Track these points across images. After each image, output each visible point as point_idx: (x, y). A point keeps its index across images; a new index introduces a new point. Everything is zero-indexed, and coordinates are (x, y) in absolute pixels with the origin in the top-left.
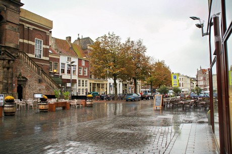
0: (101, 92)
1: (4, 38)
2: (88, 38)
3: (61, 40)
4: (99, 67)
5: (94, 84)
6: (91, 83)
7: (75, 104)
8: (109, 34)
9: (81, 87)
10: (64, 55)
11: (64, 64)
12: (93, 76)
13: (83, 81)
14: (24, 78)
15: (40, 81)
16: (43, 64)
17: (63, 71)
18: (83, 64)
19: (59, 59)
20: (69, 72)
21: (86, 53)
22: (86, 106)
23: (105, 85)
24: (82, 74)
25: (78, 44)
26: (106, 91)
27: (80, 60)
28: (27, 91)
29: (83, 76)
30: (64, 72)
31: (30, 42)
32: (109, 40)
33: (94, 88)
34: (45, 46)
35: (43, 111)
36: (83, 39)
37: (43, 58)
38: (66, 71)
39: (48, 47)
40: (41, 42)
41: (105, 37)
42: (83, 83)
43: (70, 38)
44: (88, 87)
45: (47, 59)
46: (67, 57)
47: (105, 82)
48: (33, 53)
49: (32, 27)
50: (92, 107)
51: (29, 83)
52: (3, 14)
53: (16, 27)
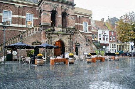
0: (125, 51)
1: (67, 24)
2: (115, 18)
3: (98, 21)
4: (123, 35)
5: (120, 46)
6: (118, 46)
7: (108, 58)
8: (129, 13)
9: (112, 48)
10: (100, 29)
11: (101, 35)
12: (119, 41)
13: (113, 44)
14: (78, 44)
15: (87, 45)
16: (88, 35)
17: (100, 39)
18: (113, 34)
19: (97, 32)
20: (104, 39)
21: (114, 27)
22: (115, 59)
23: (128, 46)
24: (112, 40)
25: (109, 22)
26: (129, 51)
27: (110, 32)
28: (80, 51)
29: (113, 42)
30: (101, 40)
31: (81, 24)
32: (130, 17)
33: (120, 48)
34: (89, 26)
35: (89, 62)
36: (111, 19)
37: (88, 32)
38: (102, 39)
39: (91, 26)
40: (87, 23)
41: (127, 15)
42: (113, 46)
43: (103, 19)
44: (116, 48)
45: (91, 32)
46: (102, 31)
48: (82, 30)
49: (81, 16)
50: (119, 60)
51: (81, 46)
52: (67, 12)
53: (73, 17)
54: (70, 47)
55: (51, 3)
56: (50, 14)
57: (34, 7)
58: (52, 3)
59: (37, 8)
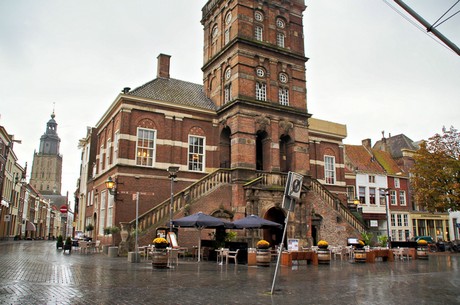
0: (439, 235)
1: (293, 164)
3: (353, 147)
4: (431, 191)
5: (421, 221)
6: (414, 220)
8: (444, 130)
9: (397, 228)
10: (363, 172)
11: (364, 188)
12: (417, 208)
13: (399, 216)
14: (317, 215)
15: (339, 220)
16: (337, 192)
17: (363, 200)
18: (398, 184)
19: (355, 180)
20: (373, 201)
21: (401, 164)
23: (444, 223)
24: (396, 204)
26: (448, 236)
27: (391, 179)
28: (322, 233)
29: (398, 208)
30: (364, 202)
31: (318, 162)
32: (445, 140)
33: (421, 228)
34: (338, 166)
36: (391, 138)
37: (336, 183)
38: (368, 200)
39: (342, 166)
40: (332, 159)
41: (438, 136)
42: (399, 220)
43: (369, 141)
44: (410, 227)
45: (343, 184)
46: (367, 176)
47: (443, 217)
48: (322, 177)
49: (319, 140)
51: (324, 223)
52: (291, 134)
53: (305, 147)
54: (300, 224)
55: (254, 112)
56: (254, 141)
57: (207, 119)
58: (259, 113)
59: (215, 121)
